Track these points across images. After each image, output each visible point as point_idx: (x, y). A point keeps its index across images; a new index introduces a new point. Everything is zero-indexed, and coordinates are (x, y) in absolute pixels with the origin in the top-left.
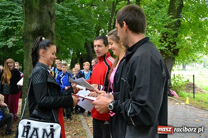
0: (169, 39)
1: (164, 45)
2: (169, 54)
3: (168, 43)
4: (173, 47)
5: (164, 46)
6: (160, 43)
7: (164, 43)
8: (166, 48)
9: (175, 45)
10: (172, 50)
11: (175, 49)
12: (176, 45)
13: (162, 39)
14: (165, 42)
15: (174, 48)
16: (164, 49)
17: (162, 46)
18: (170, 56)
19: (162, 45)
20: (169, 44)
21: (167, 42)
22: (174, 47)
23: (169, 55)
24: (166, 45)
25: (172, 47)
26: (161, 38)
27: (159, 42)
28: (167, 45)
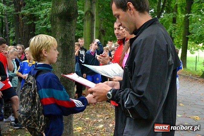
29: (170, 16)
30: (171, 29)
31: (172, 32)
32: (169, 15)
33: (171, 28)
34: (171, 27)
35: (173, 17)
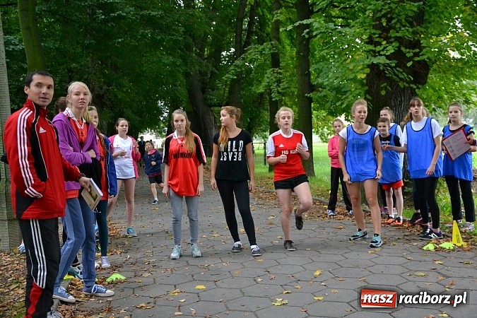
0: (398, 32)
1: (383, 50)
2: (401, 79)
3: (396, 44)
4: (412, 54)
5: (385, 55)
6: (371, 47)
7: (381, 44)
8: (388, 62)
9: (417, 50)
10: (409, 64)
11: (419, 62)
12: (421, 48)
13: (374, 34)
14: (384, 43)
15: (417, 59)
16: (383, 65)
17: (375, 54)
18: (402, 87)
19: (374, 52)
20: (399, 47)
21: (392, 43)
22: (416, 55)
23: (401, 84)
24: (391, 50)
25: (408, 55)
26: (373, 31)
27: (367, 43)
28: (393, 51)
29: (264, 49)
30: (268, 81)
31: (272, 87)
32: (261, 47)
33: (268, 78)
34: (269, 76)
35: (272, 51)
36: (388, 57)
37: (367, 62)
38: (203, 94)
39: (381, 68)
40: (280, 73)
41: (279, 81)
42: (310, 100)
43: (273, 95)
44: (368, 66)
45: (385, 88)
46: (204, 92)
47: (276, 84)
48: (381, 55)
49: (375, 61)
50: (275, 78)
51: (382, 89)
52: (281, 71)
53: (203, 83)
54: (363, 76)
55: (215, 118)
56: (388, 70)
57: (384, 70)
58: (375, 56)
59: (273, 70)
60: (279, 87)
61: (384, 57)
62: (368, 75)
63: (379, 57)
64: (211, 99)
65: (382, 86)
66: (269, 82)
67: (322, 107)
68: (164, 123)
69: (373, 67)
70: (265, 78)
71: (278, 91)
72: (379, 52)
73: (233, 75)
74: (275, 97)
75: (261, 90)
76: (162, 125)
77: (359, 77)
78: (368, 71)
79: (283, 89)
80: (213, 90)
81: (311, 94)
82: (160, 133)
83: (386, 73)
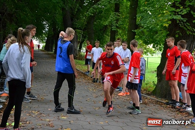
36: (183, 16)
37: (170, 17)
38: (72, 21)
39: (178, 22)
40: (119, 16)
41: (117, 20)
42: (135, 34)
43: (113, 27)
44: (171, 20)
45: (179, 34)
46: (72, 20)
47: (116, 21)
48: (179, 14)
49: (175, 17)
50: (116, 18)
51: (177, 34)
52: (120, 15)
53: (72, 14)
54: (167, 25)
55: (77, 36)
56: (181, 23)
57: (179, 23)
58: (175, 15)
59: (115, 13)
60: (117, 23)
61: (180, 16)
62: (170, 25)
63: (177, 15)
64: (76, 25)
65: (177, 32)
66: (111, 20)
67: (140, 38)
68: (45, 35)
69: (173, 20)
70: (110, 17)
71: (116, 25)
72: (178, 12)
73: (92, 13)
74: (114, 28)
75: (106, 23)
76: (44, 36)
77: (164, 25)
78: (170, 22)
79: (119, 25)
80: (78, 19)
81: (136, 30)
82: (42, 40)
83: (180, 26)
